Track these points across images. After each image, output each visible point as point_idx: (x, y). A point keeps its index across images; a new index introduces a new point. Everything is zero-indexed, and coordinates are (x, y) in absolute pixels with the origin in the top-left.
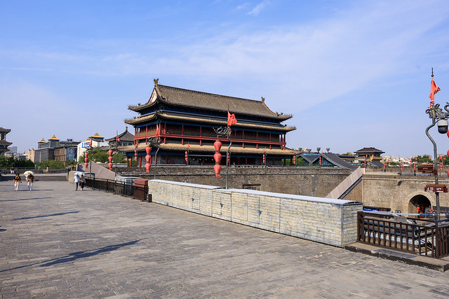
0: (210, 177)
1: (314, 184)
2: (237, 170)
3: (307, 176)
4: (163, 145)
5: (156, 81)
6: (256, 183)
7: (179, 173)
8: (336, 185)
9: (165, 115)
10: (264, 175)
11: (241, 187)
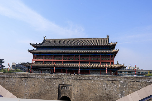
0: (38, 79)
2: (56, 76)
6: (68, 84)
7: (22, 77)
10: (75, 79)
11: (57, 85)
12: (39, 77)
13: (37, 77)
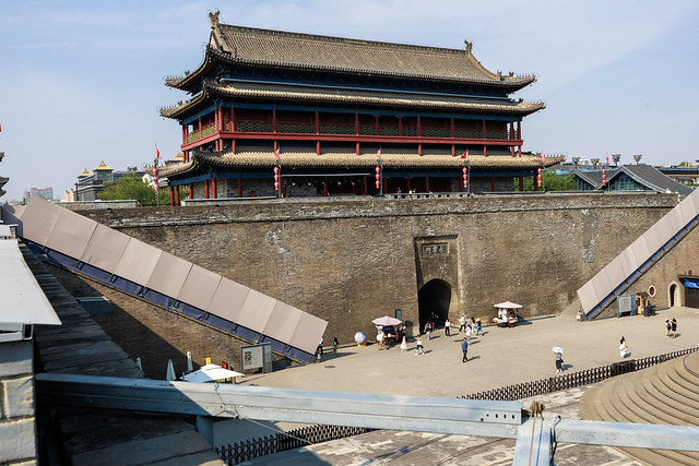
0: (334, 225)
1: (587, 230)
2: (398, 204)
3: (572, 214)
4: (231, 157)
5: (214, 17)
6: (446, 232)
7: (258, 217)
8: (642, 230)
9: (231, 89)
10: (464, 213)
11: (409, 242)
12: (333, 214)
13: (328, 215)
